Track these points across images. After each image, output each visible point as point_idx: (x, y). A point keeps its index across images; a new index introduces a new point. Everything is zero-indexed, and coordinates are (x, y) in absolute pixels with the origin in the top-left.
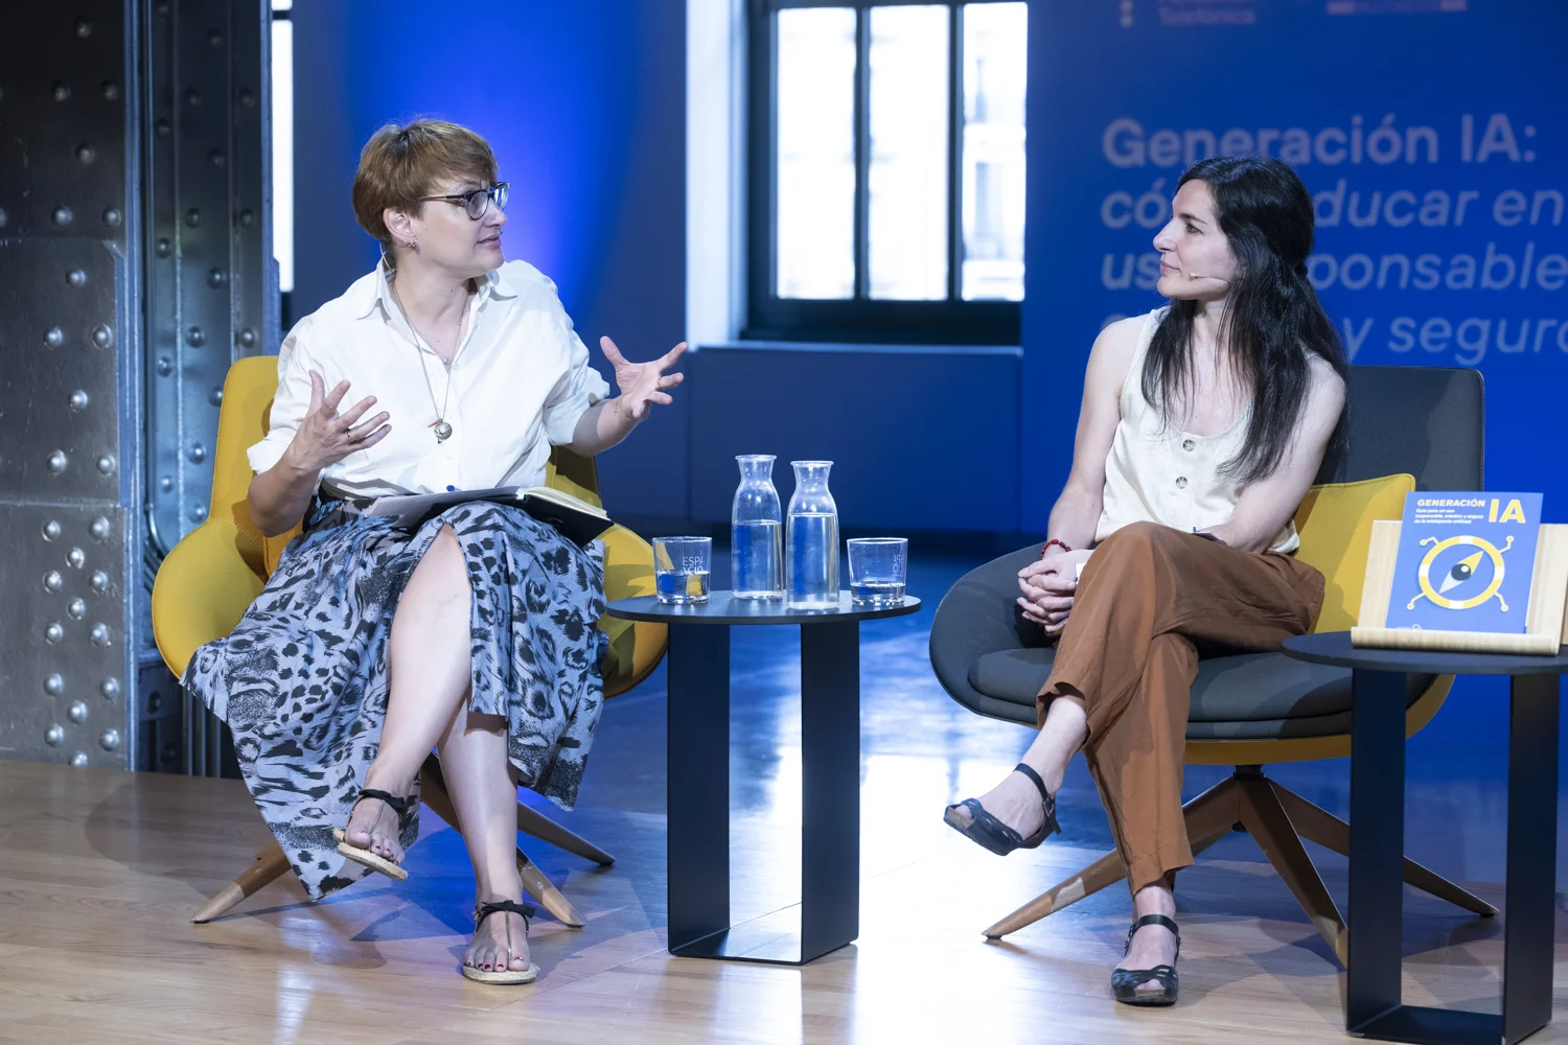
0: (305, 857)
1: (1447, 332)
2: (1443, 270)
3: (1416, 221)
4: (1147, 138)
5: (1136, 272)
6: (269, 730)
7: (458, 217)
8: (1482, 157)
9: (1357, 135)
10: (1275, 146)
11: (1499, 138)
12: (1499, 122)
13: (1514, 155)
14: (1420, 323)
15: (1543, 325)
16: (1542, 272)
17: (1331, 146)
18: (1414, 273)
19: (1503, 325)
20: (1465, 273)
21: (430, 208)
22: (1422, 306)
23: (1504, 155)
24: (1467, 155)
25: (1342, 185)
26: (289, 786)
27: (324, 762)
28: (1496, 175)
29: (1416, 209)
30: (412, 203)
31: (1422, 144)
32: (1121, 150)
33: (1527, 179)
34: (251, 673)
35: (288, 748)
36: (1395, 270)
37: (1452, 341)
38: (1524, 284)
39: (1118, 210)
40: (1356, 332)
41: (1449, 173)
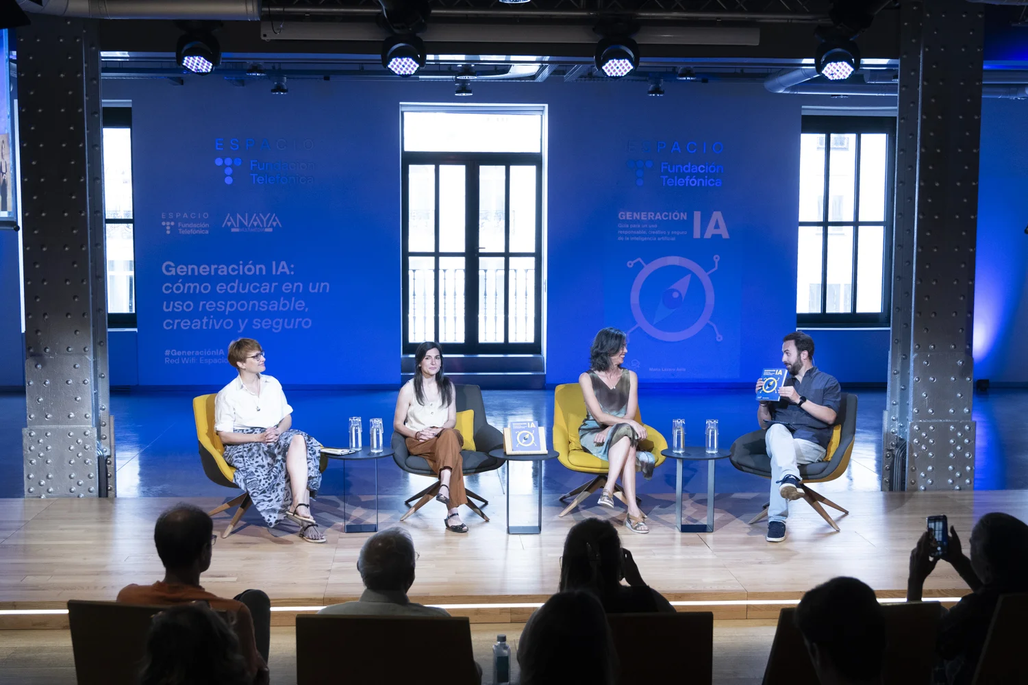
0: (270, 516)
1: (270, 323)
2: (268, 305)
3: (259, 291)
4: (176, 268)
5: (174, 306)
6: (260, 489)
7: (255, 361)
8: (279, 273)
9: (241, 267)
10: (216, 270)
11: (283, 268)
12: (283, 263)
13: (288, 273)
14: (262, 320)
15: (297, 320)
16: (297, 306)
17: (233, 270)
18: (259, 306)
19: (286, 320)
20: (275, 306)
21: (248, 360)
22: (262, 315)
23: (285, 272)
24: (274, 273)
25: (237, 281)
26: (264, 501)
27: (270, 493)
28: (283, 278)
29: (260, 288)
30: (243, 360)
31: (261, 269)
32: (168, 270)
33: (292, 280)
34: (250, 477)
35: (264, 492)
36: (254, 305)
37: (272, 325)
38: (292, 309)
39: (167, 288)
40: (243, 324)
41: (269, 278)
